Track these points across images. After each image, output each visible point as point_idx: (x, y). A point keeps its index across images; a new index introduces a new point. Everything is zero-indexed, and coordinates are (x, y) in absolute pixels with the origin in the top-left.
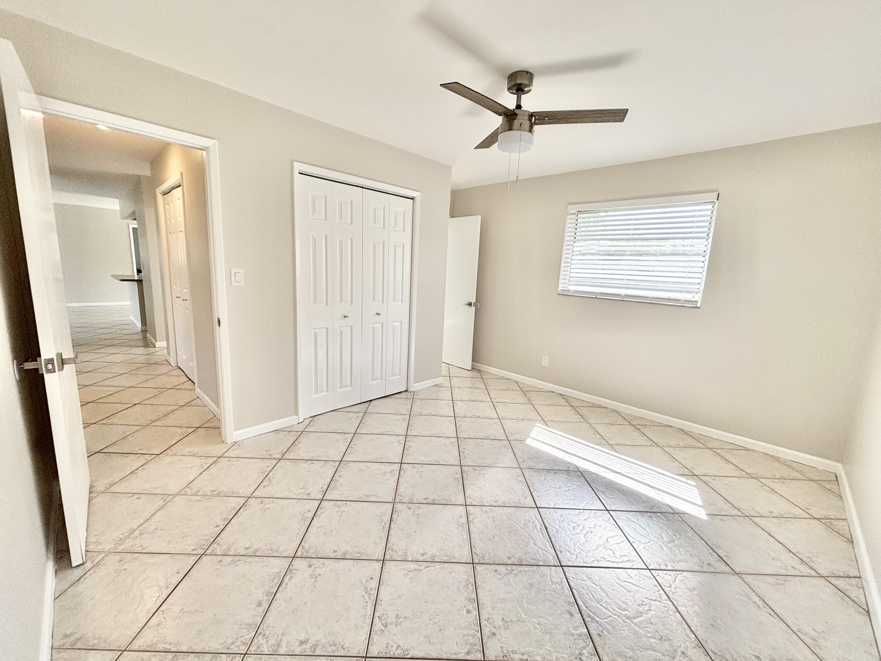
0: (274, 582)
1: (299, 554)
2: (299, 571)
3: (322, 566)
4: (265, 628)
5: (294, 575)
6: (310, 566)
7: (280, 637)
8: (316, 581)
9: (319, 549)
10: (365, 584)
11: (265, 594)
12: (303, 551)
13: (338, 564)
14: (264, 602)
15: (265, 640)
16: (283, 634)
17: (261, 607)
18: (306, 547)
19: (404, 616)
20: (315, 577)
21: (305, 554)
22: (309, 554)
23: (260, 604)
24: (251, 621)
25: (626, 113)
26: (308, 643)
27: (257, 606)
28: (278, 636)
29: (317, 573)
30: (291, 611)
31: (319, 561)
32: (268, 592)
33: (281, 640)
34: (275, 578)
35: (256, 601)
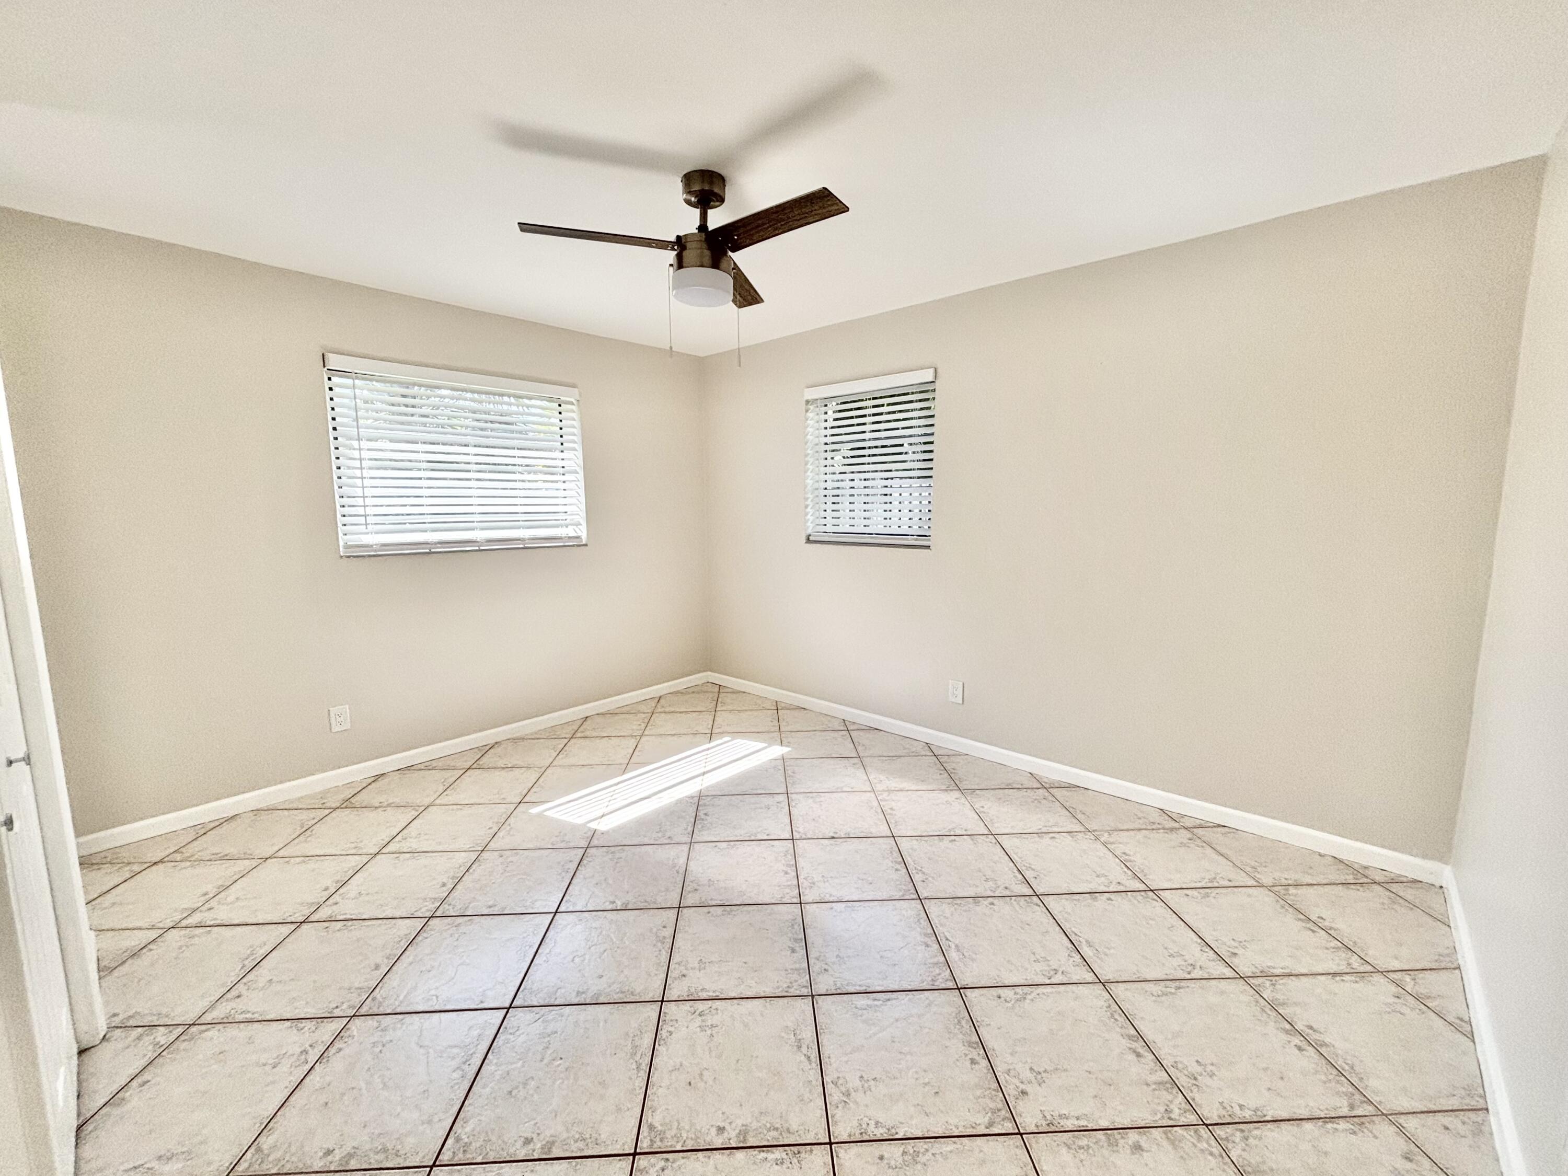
0: (1088, 1145)
1: (1009, 1127)
2: (1043, 1109)
3: (1012, 1073)
4: (1159, 1116)
5: (1056, 1114)
6: (1024, 1093)
7: (1154, 1086)
8: (1045, 1071)
9: (978, 1093)
10: (1013, 1002)
11: (1115, 1148)
12: (997, 1120)
13: (995, 1047)
14: (1130, 1143)
15: (1172, 1106)
16: (1148, 1085)
17: (1138, 1142)
18: (987, 1119)
19: (1032, 955)
20: (1039, 1076)
21: (1004, 1113)
22: (1000, 1106)
23: (1137, 1148)
24: (1165, 1143)
25: (759, 302)
26: (1133, 1047)
27: (1142, 1150)
28: (1154, 1090)
29: (1030, 1076)
30: (1112, 1088)
31: (1006, 1081)
32: (1110, 1144)
33: (1155, 1083)
34: (1081, 1148)
35: (1137, 1156)
